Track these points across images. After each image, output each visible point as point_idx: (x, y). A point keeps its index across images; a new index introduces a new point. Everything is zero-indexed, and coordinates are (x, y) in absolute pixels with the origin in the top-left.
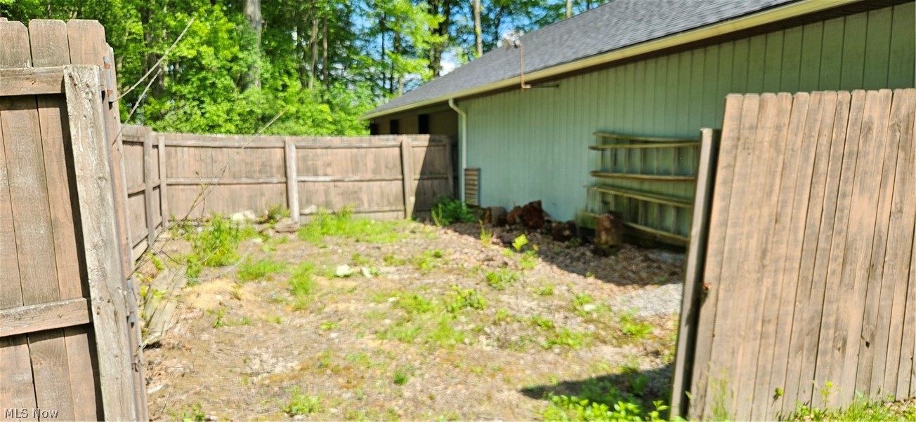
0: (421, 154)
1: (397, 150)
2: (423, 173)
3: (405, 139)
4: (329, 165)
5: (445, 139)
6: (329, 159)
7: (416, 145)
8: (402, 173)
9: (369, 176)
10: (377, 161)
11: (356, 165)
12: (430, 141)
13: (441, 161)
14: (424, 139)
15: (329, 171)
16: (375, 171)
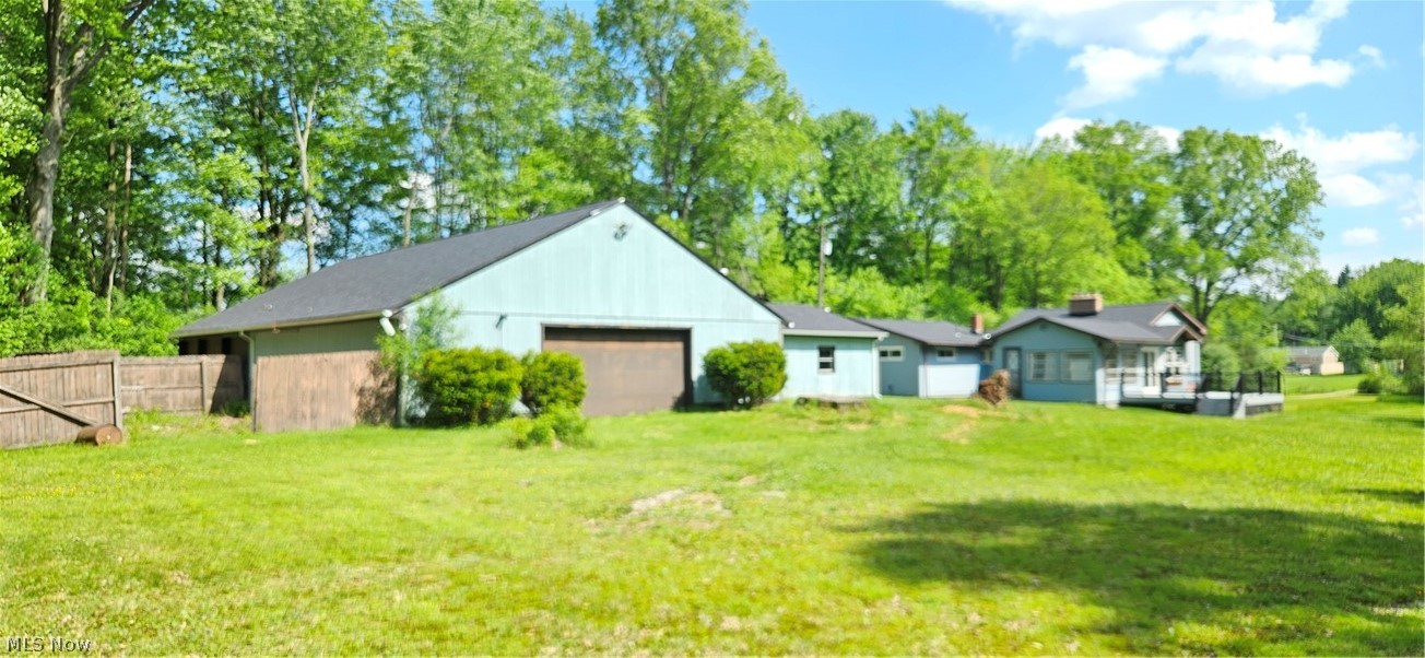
0: (218, 369)
1: (198, 367)
2: (219, 382)
3: (205, 358)
4: (142, 378)
5: (237, 358)
6: (142, 373)
7: (214, 364)
8: (202, 382)
9: (175, 385)
10: (181, 374)
11: (163, 378)
12: (226, 360)
13: (235, 372)
14: (220, 359)
15: (141, 382)
16: (180, 382)
